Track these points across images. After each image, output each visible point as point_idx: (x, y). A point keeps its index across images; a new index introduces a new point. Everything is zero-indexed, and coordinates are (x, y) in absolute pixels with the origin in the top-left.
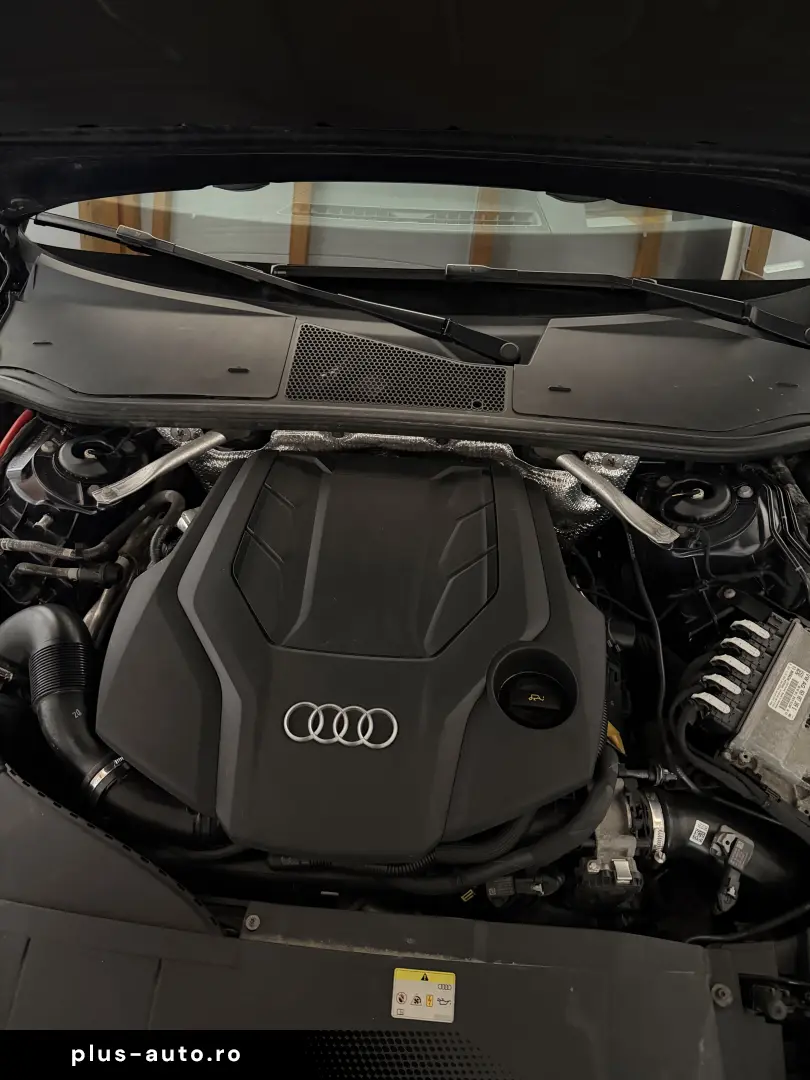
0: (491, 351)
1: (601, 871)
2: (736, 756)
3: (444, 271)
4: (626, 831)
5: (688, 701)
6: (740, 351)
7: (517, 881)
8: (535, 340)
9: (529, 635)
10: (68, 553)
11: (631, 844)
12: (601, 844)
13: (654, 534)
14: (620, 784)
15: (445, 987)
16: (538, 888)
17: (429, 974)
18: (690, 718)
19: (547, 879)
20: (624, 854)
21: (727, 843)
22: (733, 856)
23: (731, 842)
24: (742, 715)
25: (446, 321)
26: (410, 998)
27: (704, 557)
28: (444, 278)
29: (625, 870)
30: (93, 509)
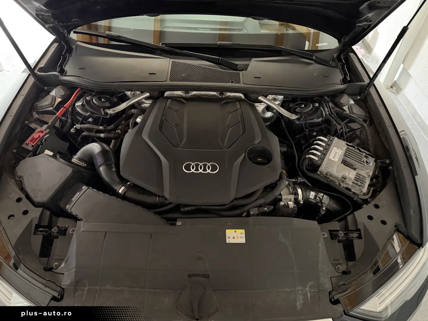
0: (235, 68)
1: (284, 204)
2: (321, 173)
3: (217, 44)
4: (290, 194)
5: (305, 158)
6: (311, 67)
7: (259, 209)
8: (248, 65)
9: (256, 142)
10: (101, 128)
11: (292, 197)
12: (284, 197)
13: (291, 116)
14: (287, 182)
15: (242, 233)
16: (266, 209)
17: (237, 230)
18: (306, 162)
19: (268, 206)
20: (291, 201)
21: (321, 196)
22: (323, 200)
23: (322, 196)
24: (322, 161)
25: (219, 58)
26: (232, 237)
27: (306, 123)
28: (217, 47)
29: (291, 204)
30: (108, 116)
